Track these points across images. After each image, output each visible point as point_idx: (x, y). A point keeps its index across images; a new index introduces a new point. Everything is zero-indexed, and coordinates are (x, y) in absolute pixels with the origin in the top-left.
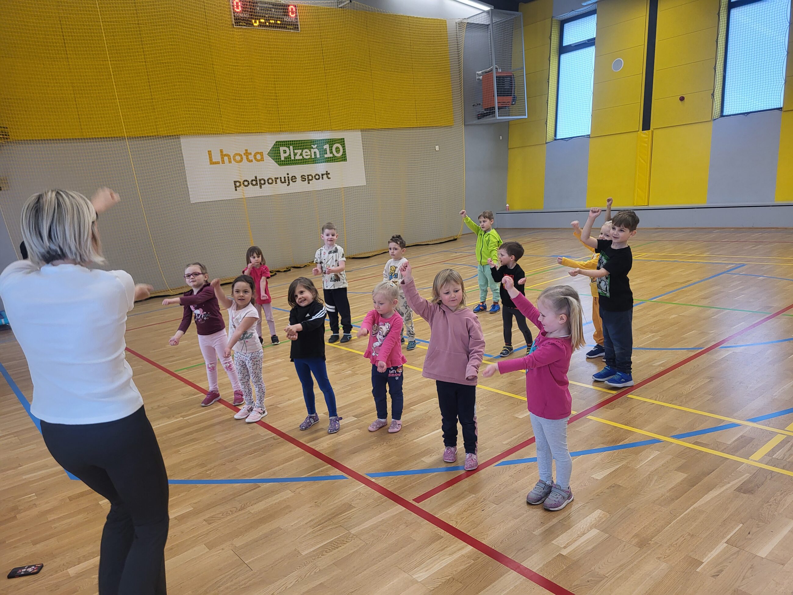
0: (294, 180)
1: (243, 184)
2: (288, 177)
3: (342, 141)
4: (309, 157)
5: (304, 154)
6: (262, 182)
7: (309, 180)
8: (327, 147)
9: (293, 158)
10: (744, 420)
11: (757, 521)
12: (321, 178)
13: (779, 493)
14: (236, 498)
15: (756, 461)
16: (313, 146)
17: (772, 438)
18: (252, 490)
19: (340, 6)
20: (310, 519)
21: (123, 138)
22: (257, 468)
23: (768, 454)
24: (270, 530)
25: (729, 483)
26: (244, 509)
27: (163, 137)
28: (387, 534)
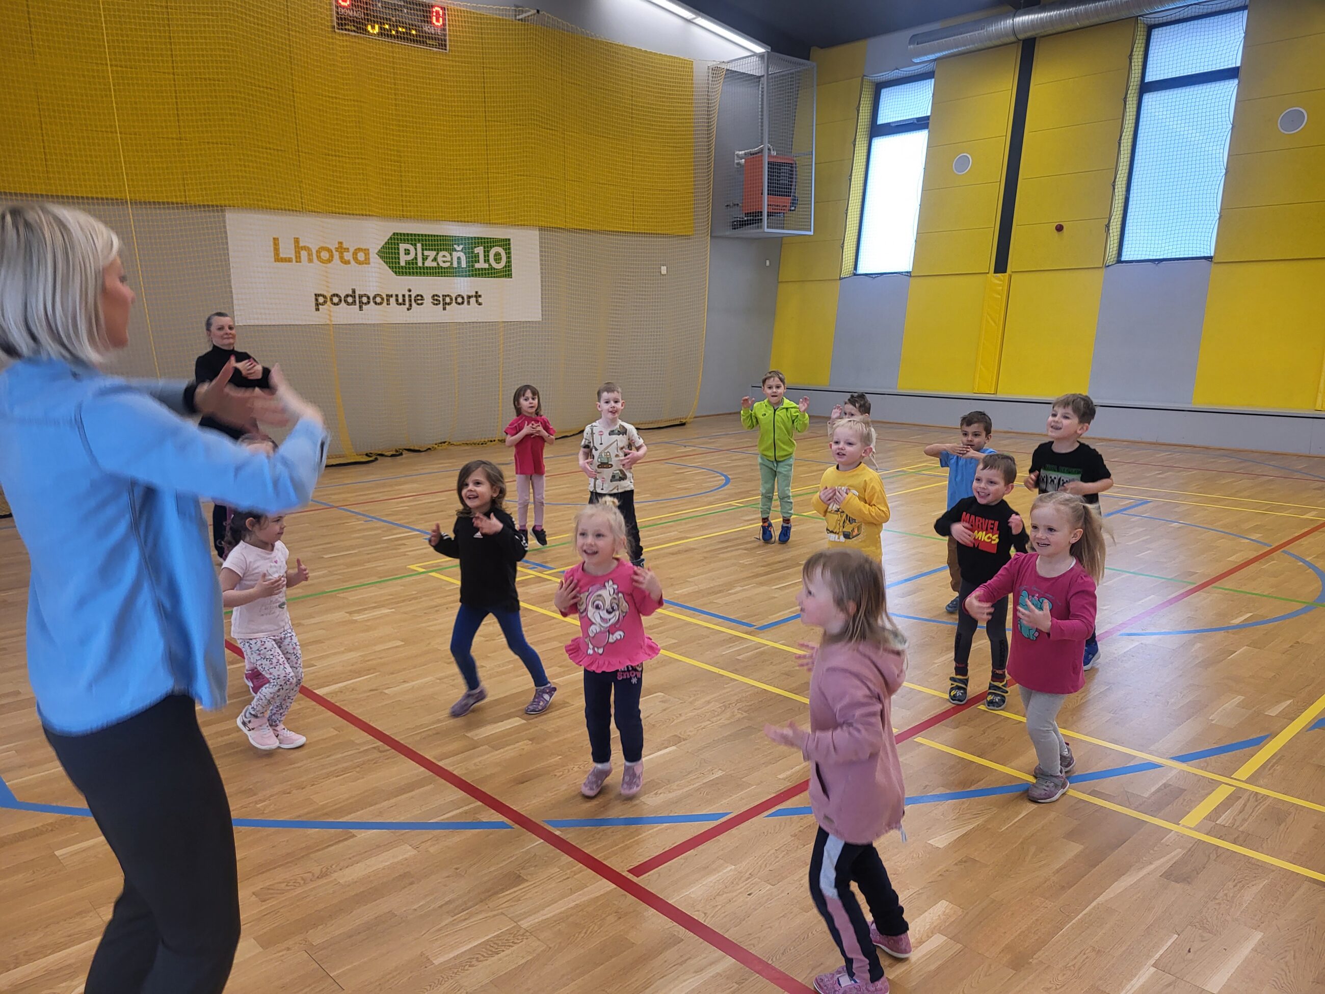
0: (419, 302)
1: (331, 300)
2: (410, 296)
3: (506, 244)
4: (448, 264)
5: (440, 259)
6: (365, 300)
7: (445, 304)
8: (480, 250)
9: (420, 264)
10: (1167, 758)
11: (1200, 931)
12: (466, 303)
13: (1231, 884)
14: (312, 856)
15: (1190, 828)
16: (455, 246)
17: (1214, 790)
18: (340, 841)
19: (520, 17)
20: (447, 899)
21: (123, 202)
22: (350, 801)
23: (1209, 818)
24: (376, 915)
25: (1151, 863)
26: (327, 875)
27: (195, 206)
28: (584, 931)
